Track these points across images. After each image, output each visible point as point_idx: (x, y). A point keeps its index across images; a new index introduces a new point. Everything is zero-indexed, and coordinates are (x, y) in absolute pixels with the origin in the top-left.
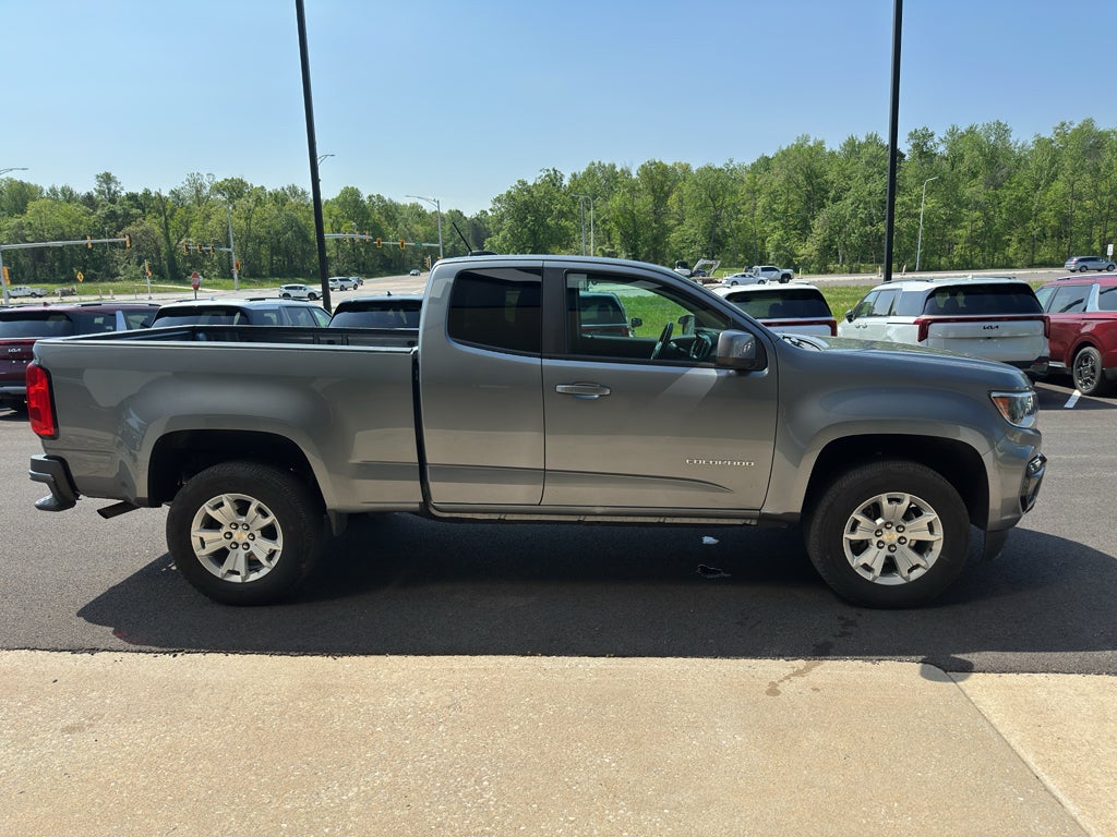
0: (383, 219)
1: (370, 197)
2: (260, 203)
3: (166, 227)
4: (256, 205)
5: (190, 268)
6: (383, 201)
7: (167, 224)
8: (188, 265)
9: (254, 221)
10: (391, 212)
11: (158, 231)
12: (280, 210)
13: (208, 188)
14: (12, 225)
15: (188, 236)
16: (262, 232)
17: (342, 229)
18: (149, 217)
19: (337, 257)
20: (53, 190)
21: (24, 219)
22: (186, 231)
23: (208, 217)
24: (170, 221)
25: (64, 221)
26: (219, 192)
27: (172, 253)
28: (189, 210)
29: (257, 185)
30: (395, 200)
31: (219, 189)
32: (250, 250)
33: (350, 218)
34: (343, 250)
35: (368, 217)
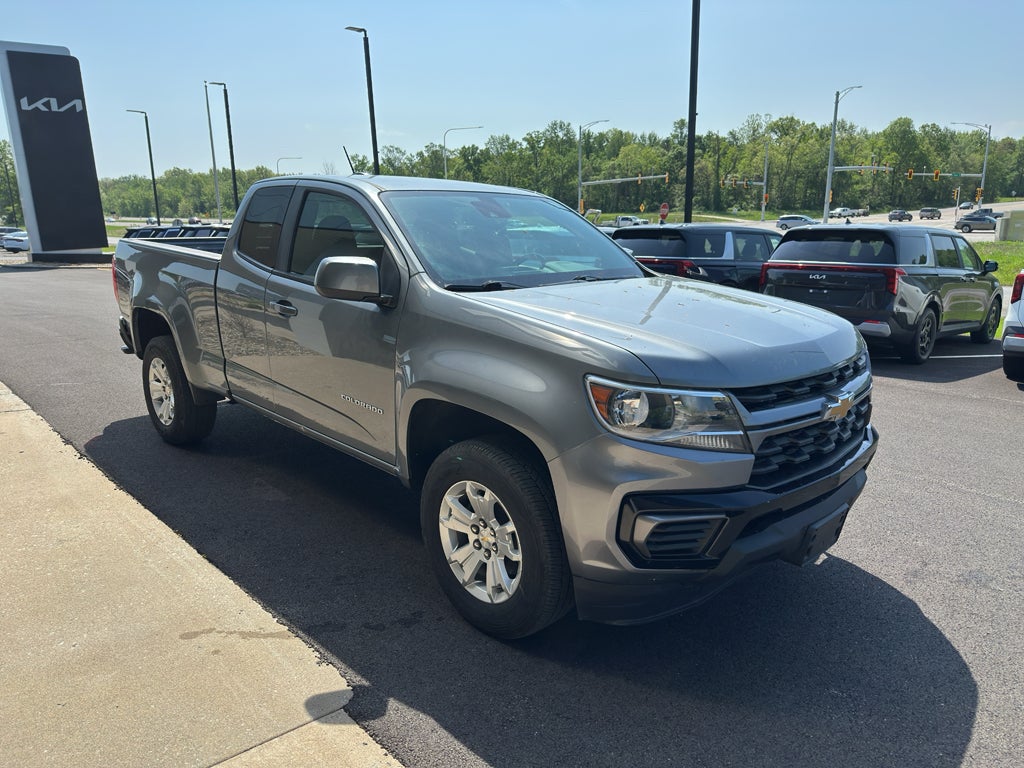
0: (932, 149)
1: (923, 127)
2: (804, 139)
3: (718, 165)
4: (800, 141)
5: (732, 200)
6: (938, 130)
7: (719, 161)
8: (731, 198)
9: (795, 156)
10: (943, 142)
11: (710, 167)
12: (822, 145)
13: (764, 128)
14: (608, 166)
15: (736, 172)
16: (801, 167)
17: (884, 162)
18: (706, 156)
19: (872, 190)
20: (643, 137)
21: (616, 161)
22: (734, 167)
23: (755, 154)
24: (722, 159)
25: (642, 162)
26: (773, 130)
27: (718, 187)
28: (741, 148)
29: (808, 122)
30: (952, 128)
31: (773, 128)
32: (787, 184)
33: (894, 150)
34: (881, 183)
35: (917, 147)
